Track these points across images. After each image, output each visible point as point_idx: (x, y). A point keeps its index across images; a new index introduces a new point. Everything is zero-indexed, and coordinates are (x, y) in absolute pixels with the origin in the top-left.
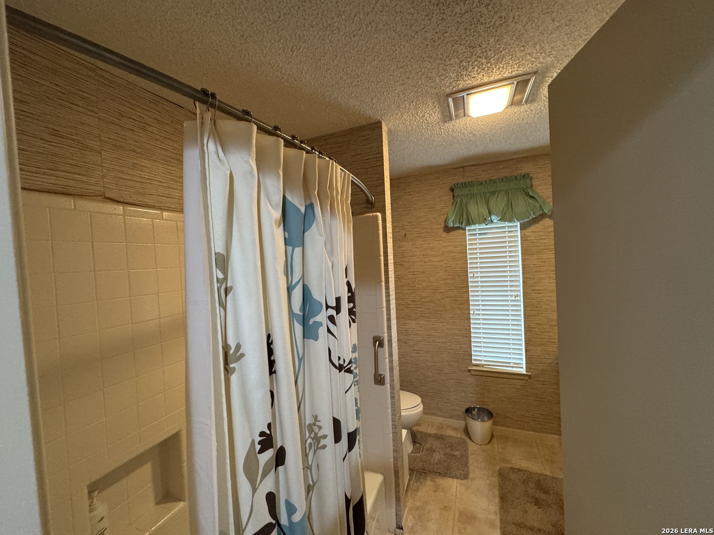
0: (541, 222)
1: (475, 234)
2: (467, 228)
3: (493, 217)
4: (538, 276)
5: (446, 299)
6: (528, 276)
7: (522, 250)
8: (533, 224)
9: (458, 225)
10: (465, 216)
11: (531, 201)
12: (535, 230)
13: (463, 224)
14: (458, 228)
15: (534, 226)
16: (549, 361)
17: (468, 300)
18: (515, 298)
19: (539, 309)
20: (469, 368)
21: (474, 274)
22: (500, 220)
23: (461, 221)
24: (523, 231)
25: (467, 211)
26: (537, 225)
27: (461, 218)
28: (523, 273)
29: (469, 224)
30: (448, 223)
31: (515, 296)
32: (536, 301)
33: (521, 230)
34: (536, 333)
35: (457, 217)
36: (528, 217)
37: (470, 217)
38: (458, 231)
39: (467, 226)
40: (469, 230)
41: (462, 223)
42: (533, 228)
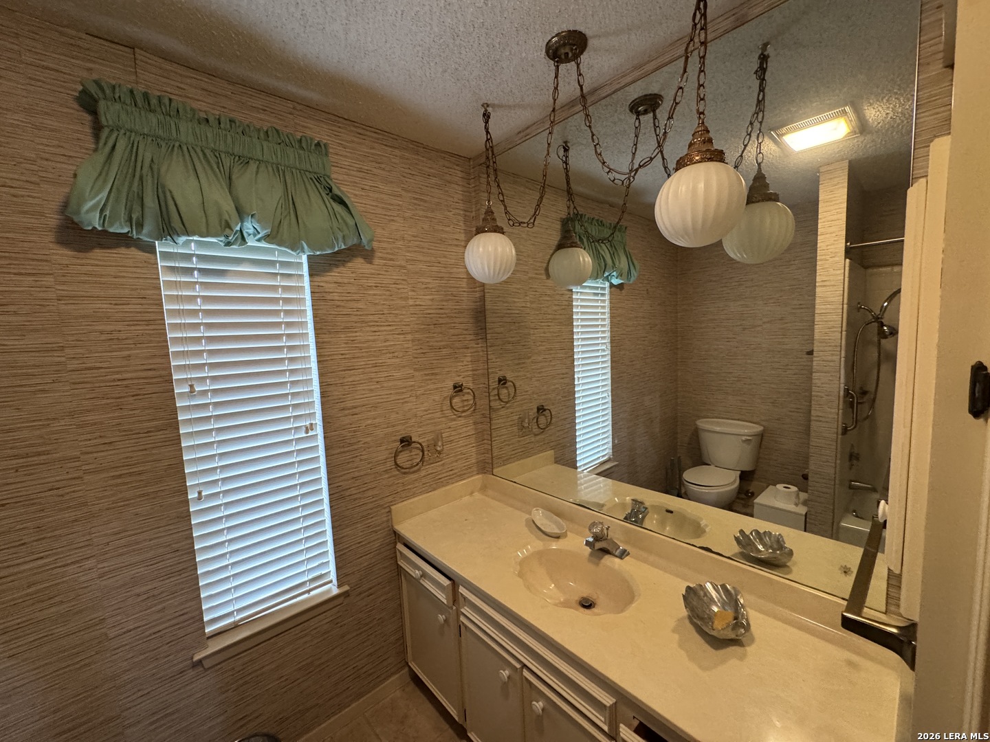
0: (350, 264)
1: (189, 271)
2: (160, 247)
3: (249, 226)
4: (351, 379)
5: (87, 478)
6: (332, 381)
7: (315, 323)
8: (337, 266)
9: (125, 230)
10: (150, 202)
11: (338, 208)
12: (340, 280)
13: (145, 231)
14: (124, 240)
15: (338, 270)
16: (377, 544)
17: (181, 464)
18: (307, 432)
19: (356, 447)
20: (196, 658)
21: (191, 386)
22: (267, 238)
23: (134, 217)
24: (317, 279)
25: (160, 189)
26: (341, 269)
27: (137, 208)
28: (321, 375)
29: (168, 230)
30: (78, 212)
31: (307, 428)
32: (350, 432)
33: (311, 275)
34: (353, 497)
35: (117, 200)
36: (333, 247)
37: (171, 203)
38: (123, 250)
39: (160, 238)
40: (166, 256)
41: (140, 226)
42: (335, 275)
